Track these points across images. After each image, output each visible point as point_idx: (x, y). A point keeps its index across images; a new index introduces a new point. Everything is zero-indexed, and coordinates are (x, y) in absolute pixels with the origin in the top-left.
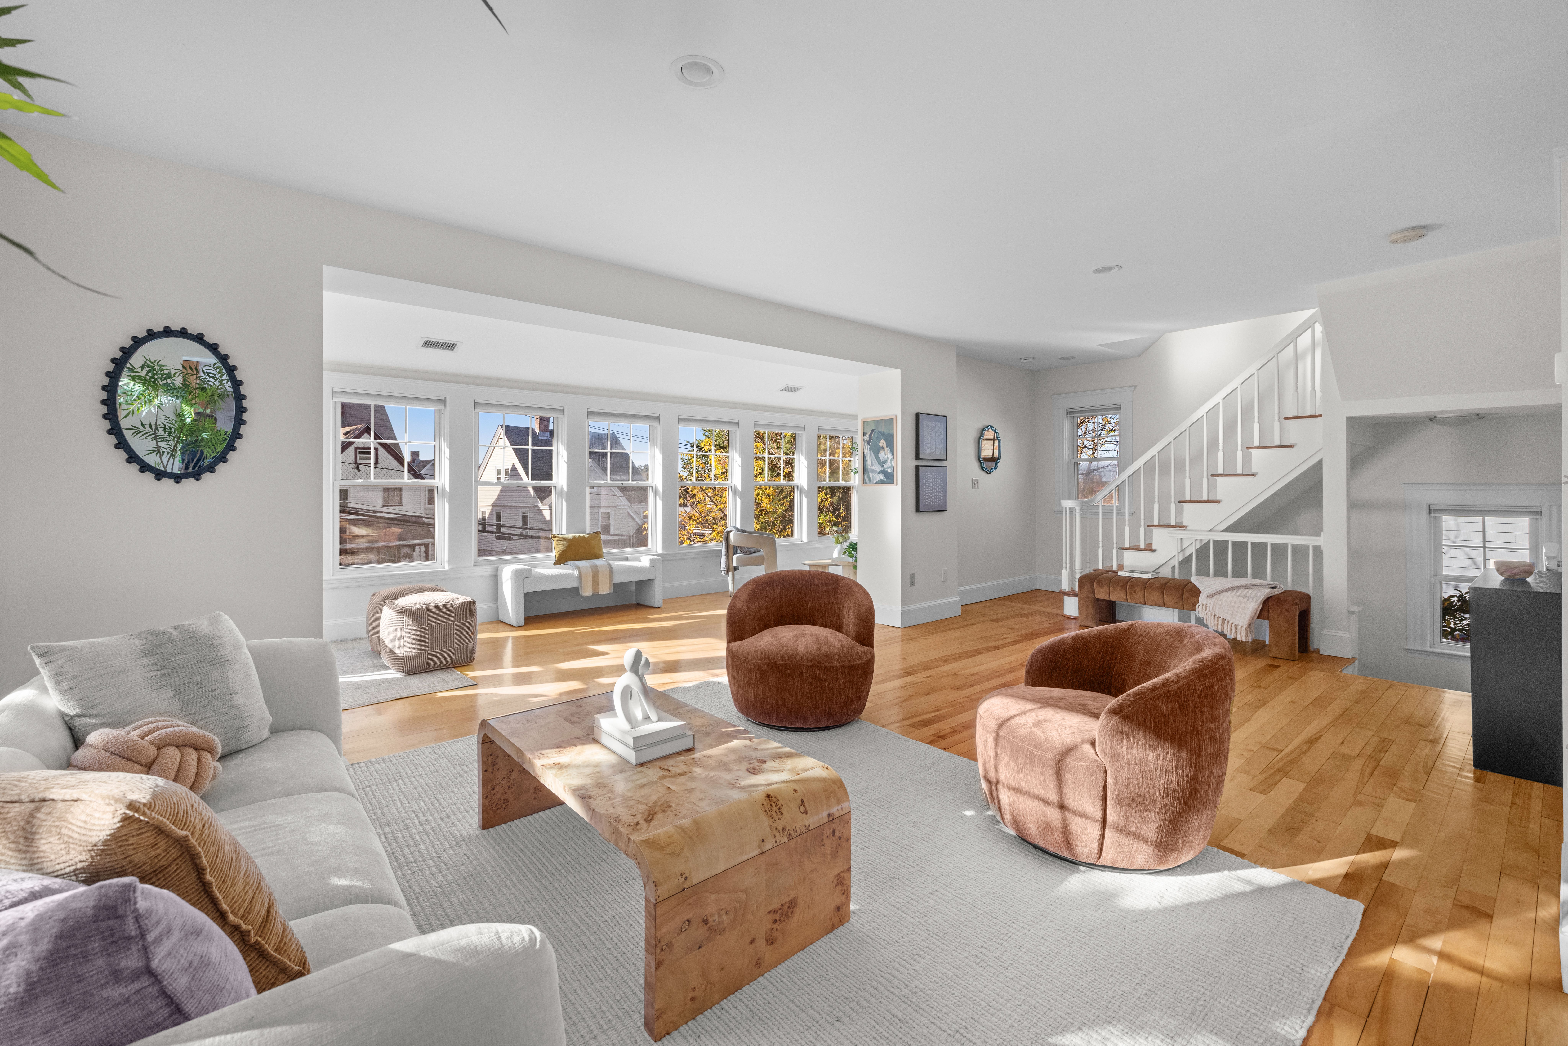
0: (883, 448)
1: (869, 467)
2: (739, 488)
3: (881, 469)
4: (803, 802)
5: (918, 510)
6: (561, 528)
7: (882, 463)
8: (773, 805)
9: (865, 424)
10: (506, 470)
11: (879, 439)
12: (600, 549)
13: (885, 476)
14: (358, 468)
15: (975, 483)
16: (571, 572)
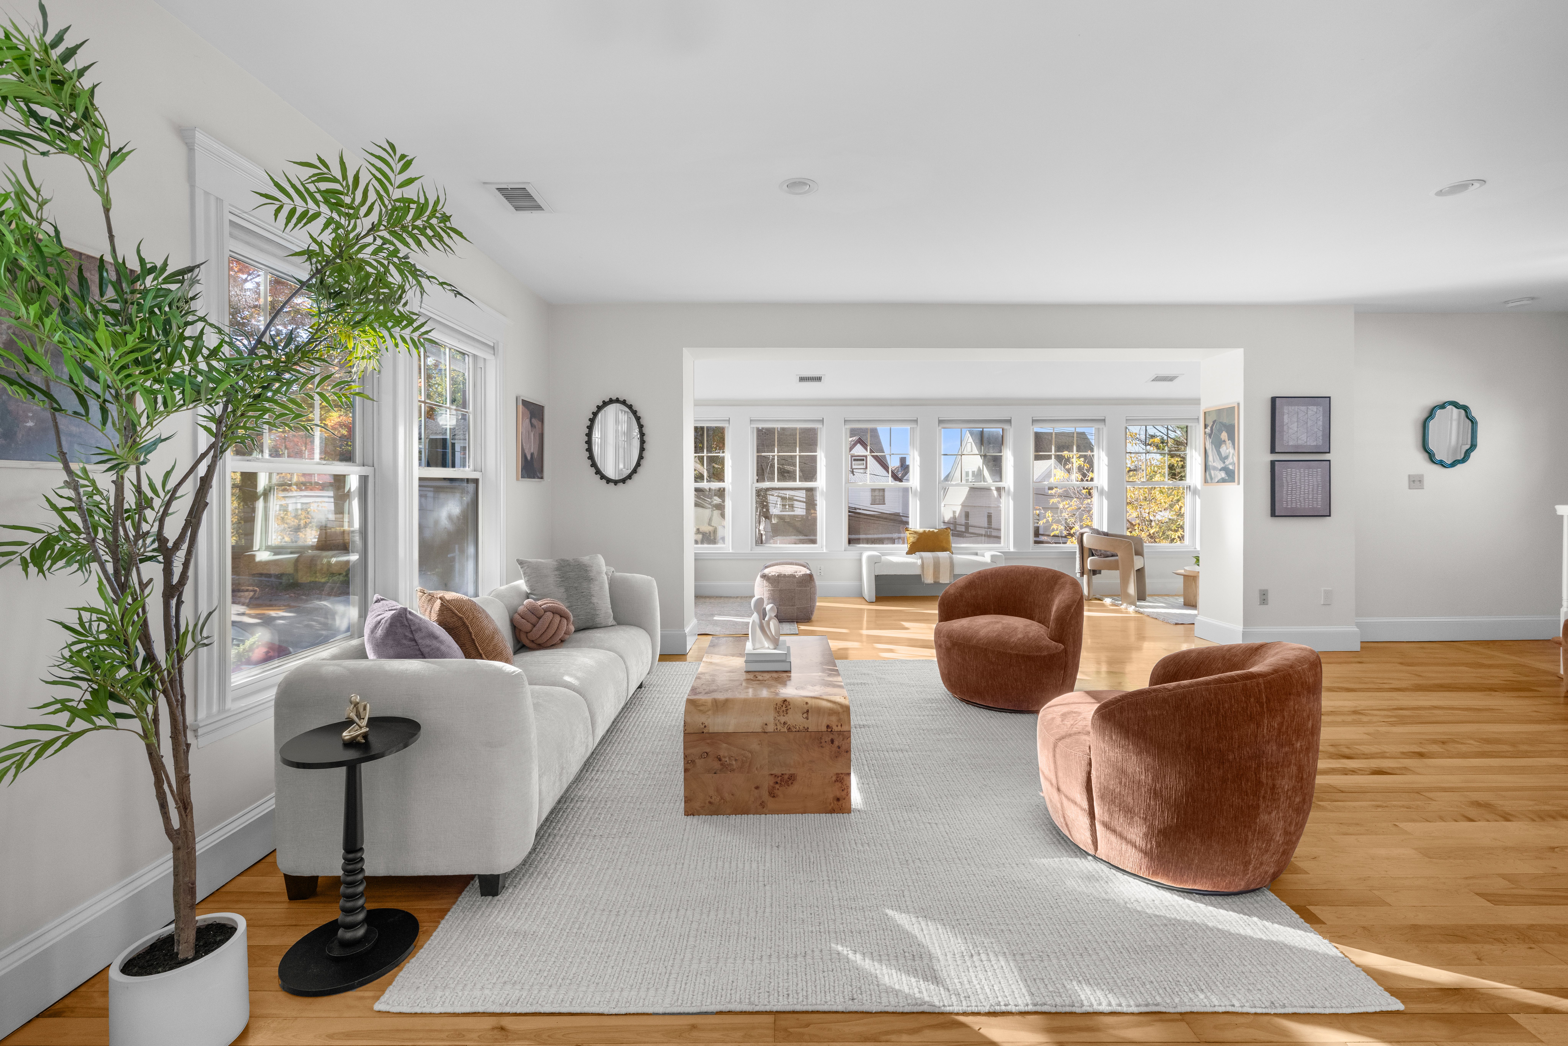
0: (1224, 441)
1: (1210, 464)
2: (1106, 488)
3: (1223, 465)
4: (808, 711)
5: (1273, 514)
6: (916, 524)
7: (1223, 459)
8: (784, 706)
9: (1207, 415)
10: (973, 472)
11: (1220, 431)
12: (948, 542)
13: (1226, 473)
14: (853, 472)
15: (1416, 482)
16: (914, 561)
